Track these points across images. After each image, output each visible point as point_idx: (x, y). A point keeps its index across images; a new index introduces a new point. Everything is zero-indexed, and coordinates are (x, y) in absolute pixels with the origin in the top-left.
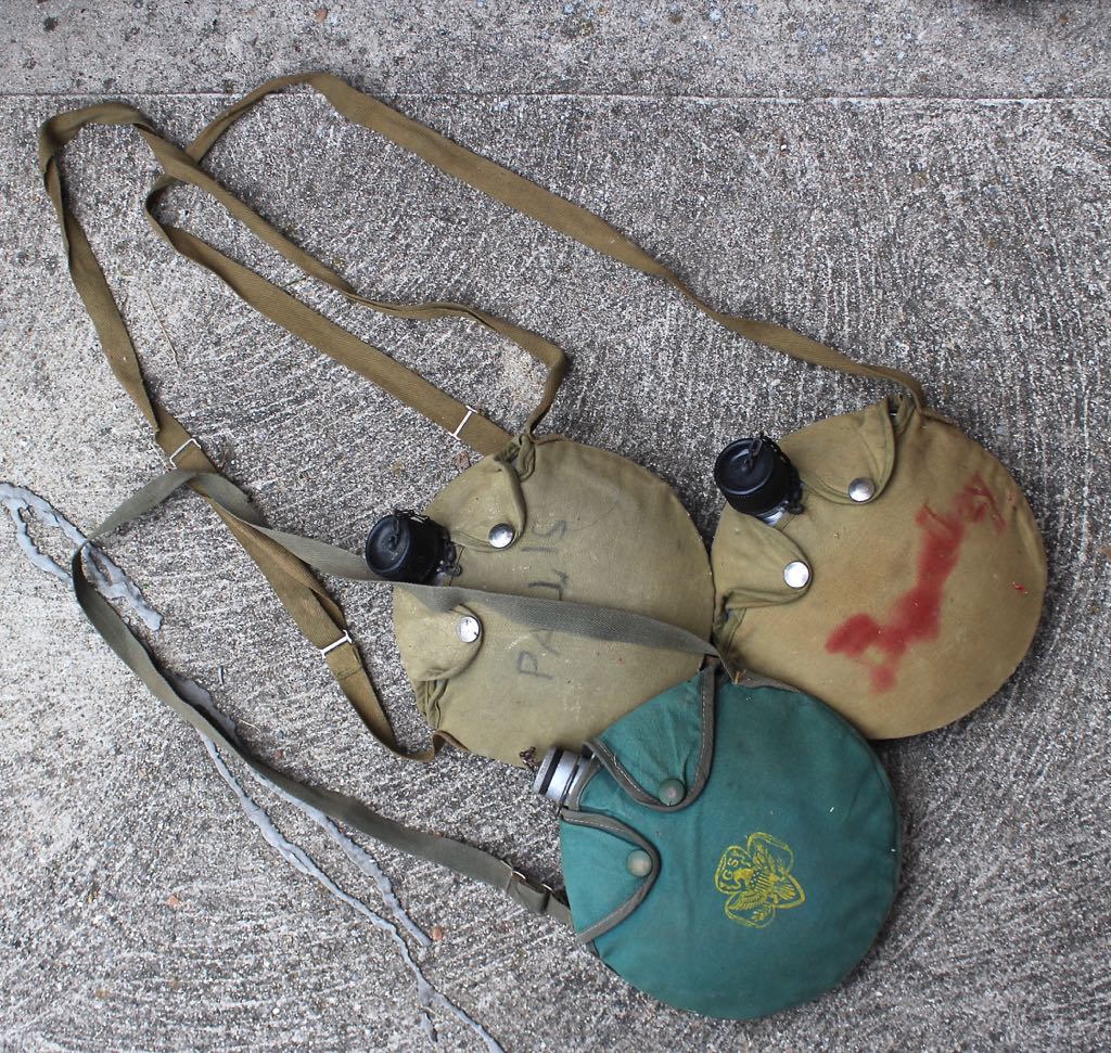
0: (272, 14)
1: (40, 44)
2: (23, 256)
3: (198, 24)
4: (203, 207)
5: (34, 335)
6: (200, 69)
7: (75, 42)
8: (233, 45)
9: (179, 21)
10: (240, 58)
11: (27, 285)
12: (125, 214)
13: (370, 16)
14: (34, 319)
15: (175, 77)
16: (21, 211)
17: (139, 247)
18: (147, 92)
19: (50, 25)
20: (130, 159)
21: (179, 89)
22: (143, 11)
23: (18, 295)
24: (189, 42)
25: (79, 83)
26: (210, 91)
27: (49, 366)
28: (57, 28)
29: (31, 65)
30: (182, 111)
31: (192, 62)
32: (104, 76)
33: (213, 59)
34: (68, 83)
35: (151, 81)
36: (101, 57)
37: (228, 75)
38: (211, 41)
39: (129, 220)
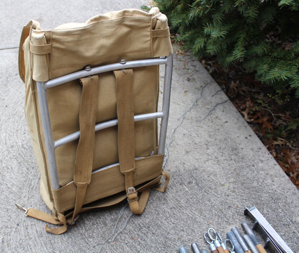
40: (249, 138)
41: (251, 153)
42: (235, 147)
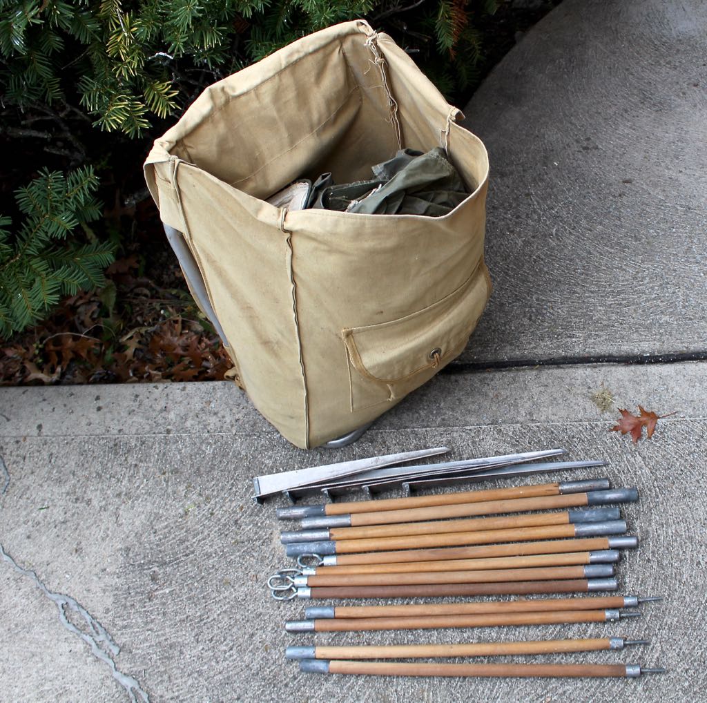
0: (189, 404)
1: (95, 417)
2: (77, 499)
3: (158, 408)
4: (154, 478)
5: (78, 531)
6: (158, 425)
7: (109, 415)
8: (172, 416)
9: (151, 407)
10: (174, 421)
11: (77, 510)
12: (121, 482)
13: (227, 404)
14: (78, 524)
15: (147, 428)
16: (79, 481)
17: (126, 494)
18: (135, 434)
19: (99, 409)
20: (126, 460)
21: (149, 432)
22: (137, 403)
23: (73, 515)
24: (154, 414)
25: (108, 431)
26: (161, 433)
27: (83, 544)
28: (102, 410)
29: (89, 424)
30: (149, 441)
31: (155, 422)
32: (119, 428)
33: (164, 421)
34: (104, 431)
35: (137, 430)
36: (119, 421)
37: (169, 427)
38: (163, 414)
39: (123, 484)
40: (100, 403)
41: (138, 419)
42: (111, 444)
